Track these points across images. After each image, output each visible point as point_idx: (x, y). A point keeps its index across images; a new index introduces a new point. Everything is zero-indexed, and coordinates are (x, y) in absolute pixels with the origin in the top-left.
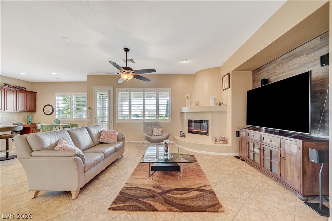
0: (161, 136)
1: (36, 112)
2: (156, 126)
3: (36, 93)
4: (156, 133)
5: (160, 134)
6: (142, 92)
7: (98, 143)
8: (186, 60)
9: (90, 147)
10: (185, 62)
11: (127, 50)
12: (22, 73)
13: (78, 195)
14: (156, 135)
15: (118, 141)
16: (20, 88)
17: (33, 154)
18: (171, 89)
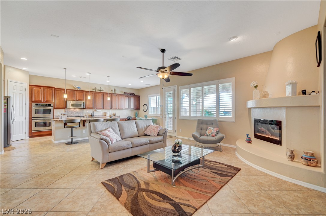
0: (214, 137)
1: (140, 109)
2: (213, 124)
3: (140, 96)
4: (209, 133)
5: (214, 134)
6: (201, 88)
7: (143, 134)
8: (236, 37)
9: (133, 136)
10: (233, 40)
11: (163, 51)
12: (129, 84)
13: (104, 168)
14: (208, 135)
15: (158, 135)
16: (132, 94)
17: (92, 135)
18: (234, 78)
